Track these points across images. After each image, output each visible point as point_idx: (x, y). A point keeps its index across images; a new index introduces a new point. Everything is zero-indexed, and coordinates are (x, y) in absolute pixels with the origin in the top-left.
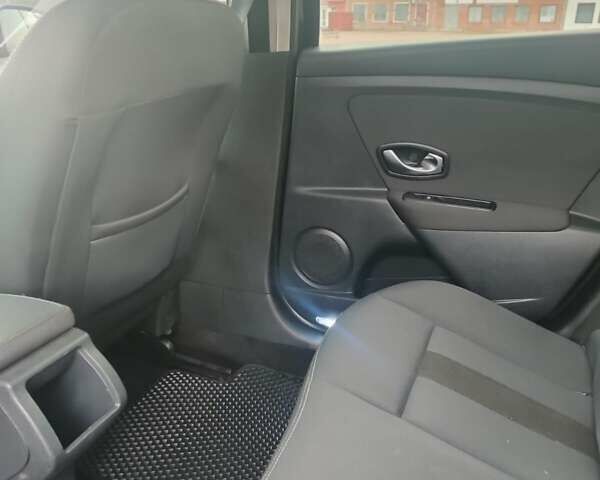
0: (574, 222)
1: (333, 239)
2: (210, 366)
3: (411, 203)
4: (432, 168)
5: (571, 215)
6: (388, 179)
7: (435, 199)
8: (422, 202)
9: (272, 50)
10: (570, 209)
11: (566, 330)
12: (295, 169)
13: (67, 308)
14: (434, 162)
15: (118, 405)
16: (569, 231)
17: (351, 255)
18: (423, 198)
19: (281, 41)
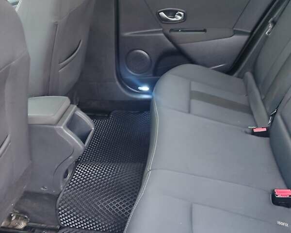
0: (236, 33)
1: (142, 54)
2: (97, 115)
3: (173, 34)
4: (180, 18)
5: (234, 31)
6: (162, 25)
7: (182, 31)
8: (178, 33)
10: (233, 27)
11: (236, 74)
12: (122, 25)
13: (67, 97)
14: (180, 15)
15: (93, 129)
16: (234, 37)
17: (151, 60)
18: (178, 31)
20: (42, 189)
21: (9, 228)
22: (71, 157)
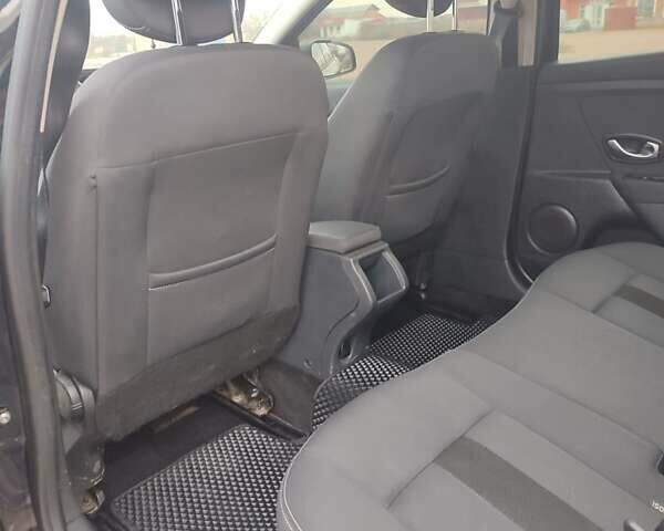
3: (630, 182)
4: (649, 155)
6: (612, 164)
7: (651, 179)
8: (640, 182)
9: (520, 64)
13: (377, 228)
14: (652, 149)
15: (404, 287)
17: (578, 231)
18: (641, 178)
19: (527, 58)
20: (305, 364)
21: (244, 409)
22: (353, 315)
